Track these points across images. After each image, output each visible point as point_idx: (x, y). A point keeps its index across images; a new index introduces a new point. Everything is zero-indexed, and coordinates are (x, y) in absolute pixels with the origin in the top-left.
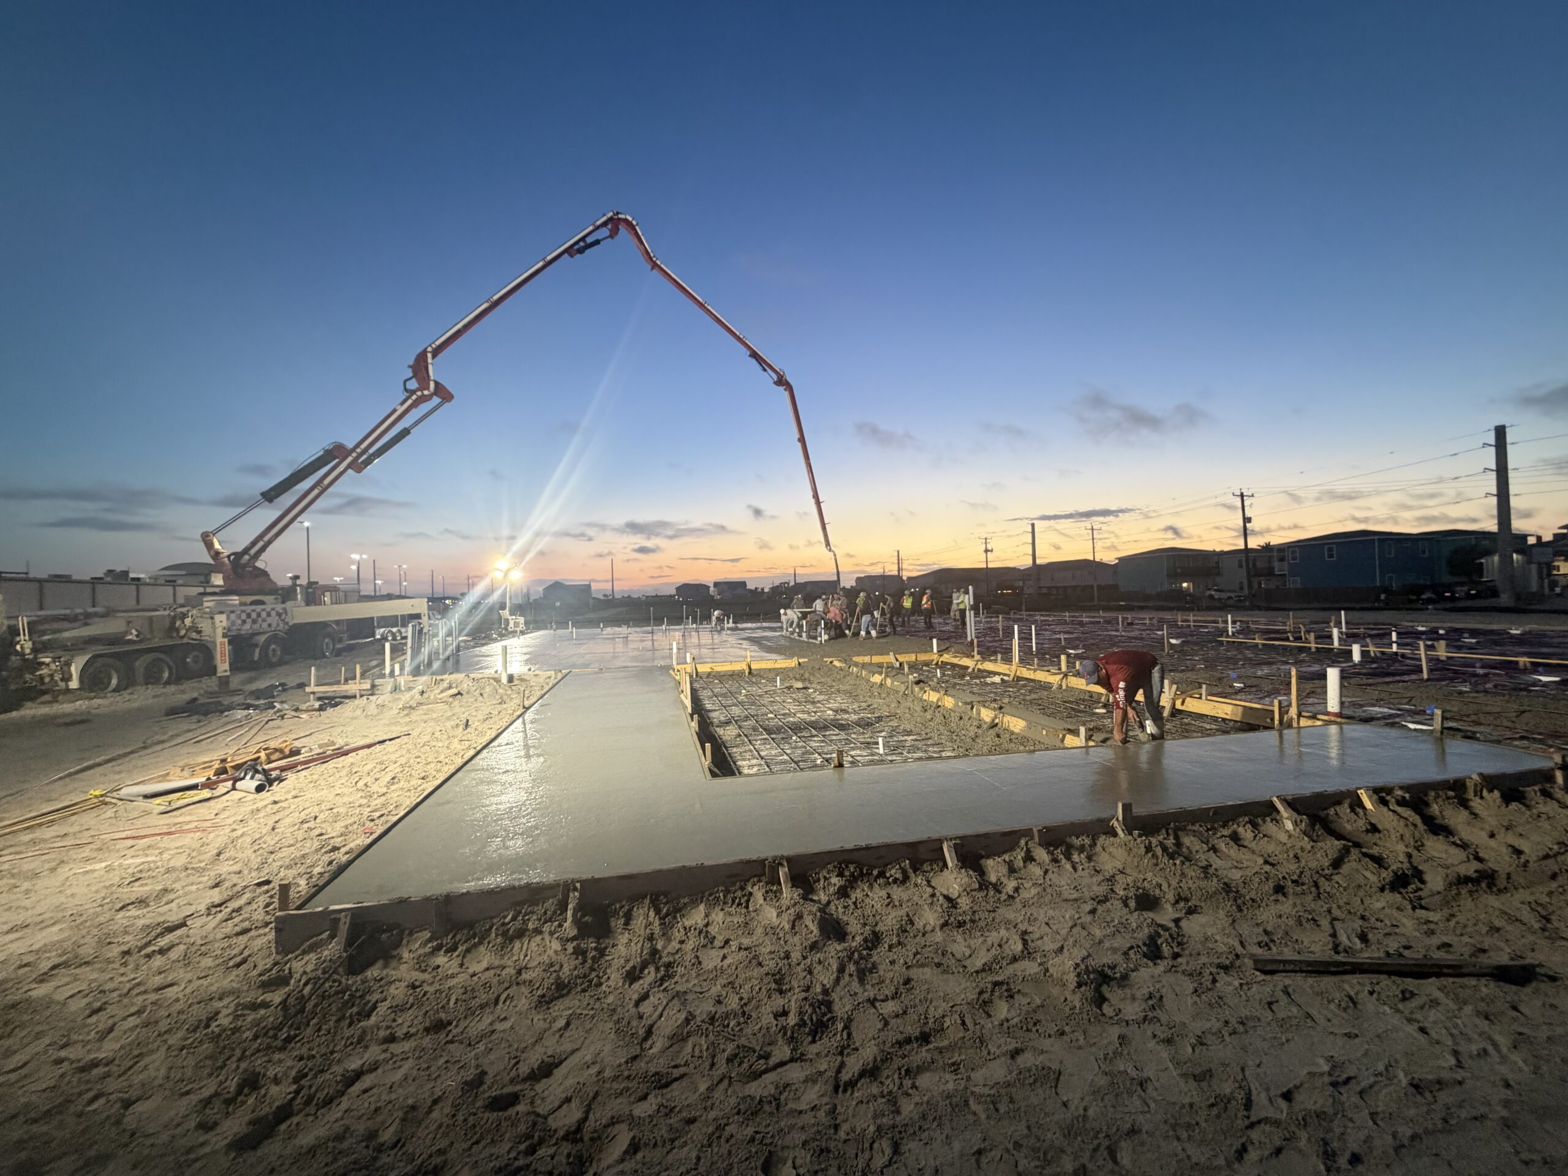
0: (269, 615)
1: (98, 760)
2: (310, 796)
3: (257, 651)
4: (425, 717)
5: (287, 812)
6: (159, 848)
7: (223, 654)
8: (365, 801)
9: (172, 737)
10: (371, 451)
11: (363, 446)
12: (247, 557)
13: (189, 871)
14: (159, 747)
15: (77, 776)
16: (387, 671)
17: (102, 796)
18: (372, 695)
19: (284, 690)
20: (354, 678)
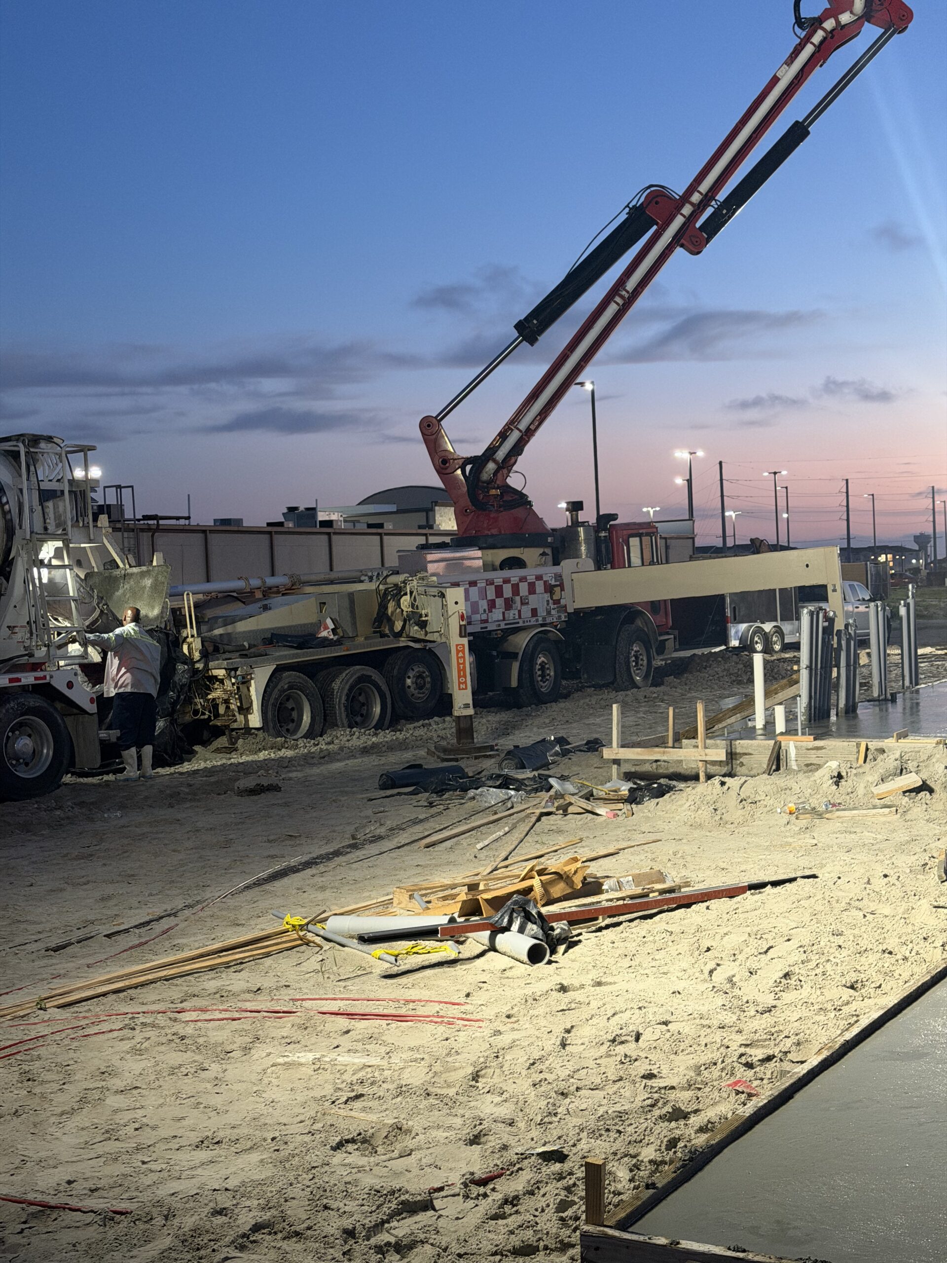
0: (532, 589)
1: (294, 862)
2: (624, 986)
3: (516, 666)
4: (850, 839)
5: (585, 1012)
6: (384, 1043)
7: (461, 671)
8: (729, 1018)
9: (394, 830)
10: (722, 196)
11: (704, 187)
12: (491, 466)
13: (432, 1100)
14: (373, 849)
15: (267, 887)
16: (759, 722)
17: (302, 927)
18: (731, 775)
19: (565, 753)
20: (692, 734)
